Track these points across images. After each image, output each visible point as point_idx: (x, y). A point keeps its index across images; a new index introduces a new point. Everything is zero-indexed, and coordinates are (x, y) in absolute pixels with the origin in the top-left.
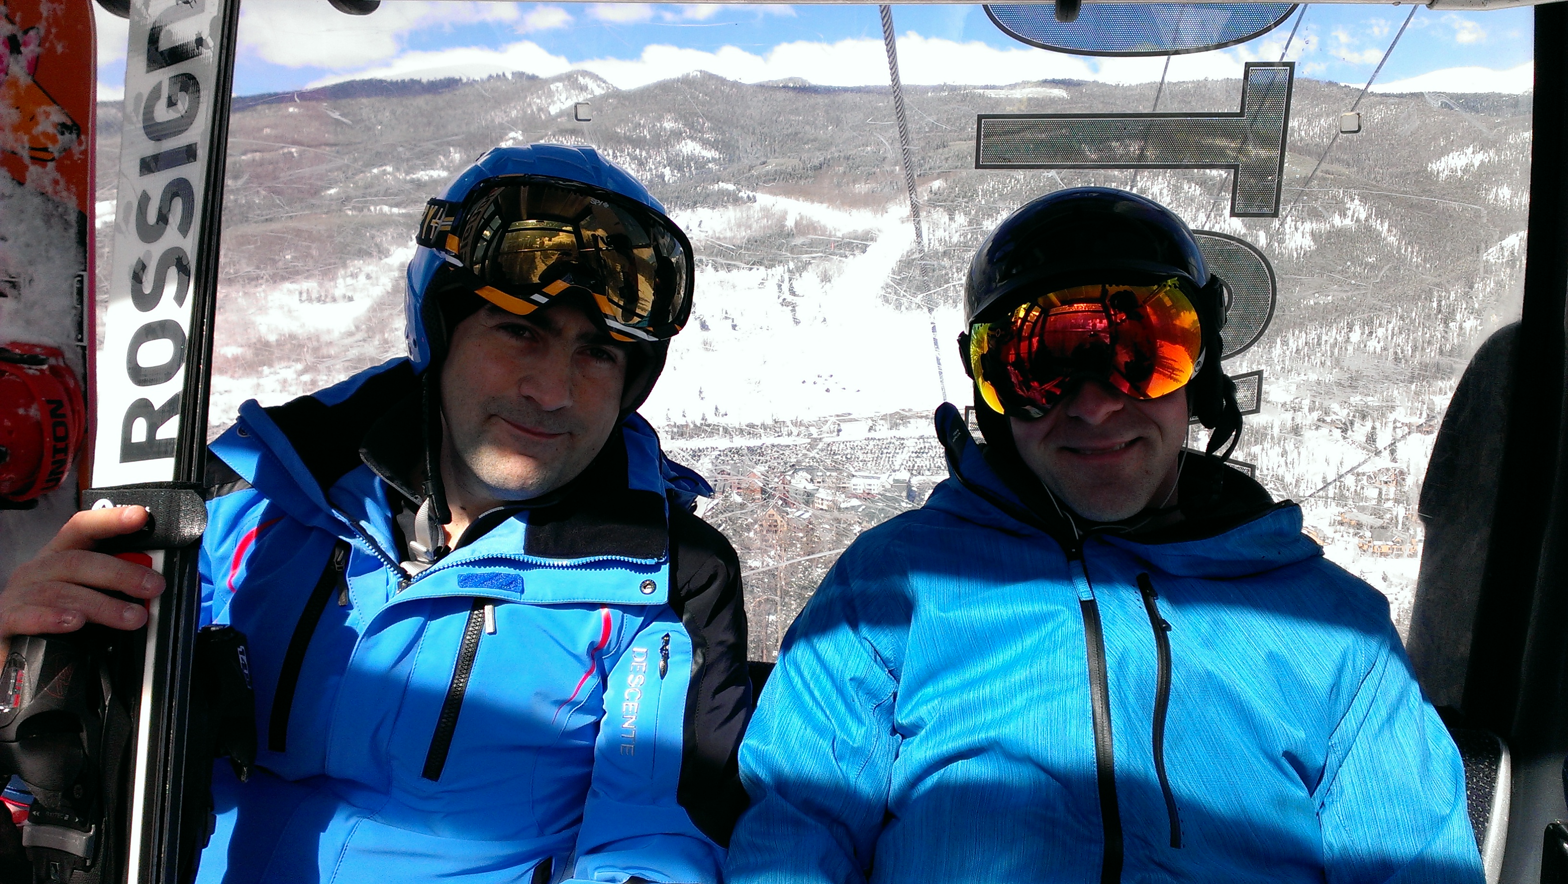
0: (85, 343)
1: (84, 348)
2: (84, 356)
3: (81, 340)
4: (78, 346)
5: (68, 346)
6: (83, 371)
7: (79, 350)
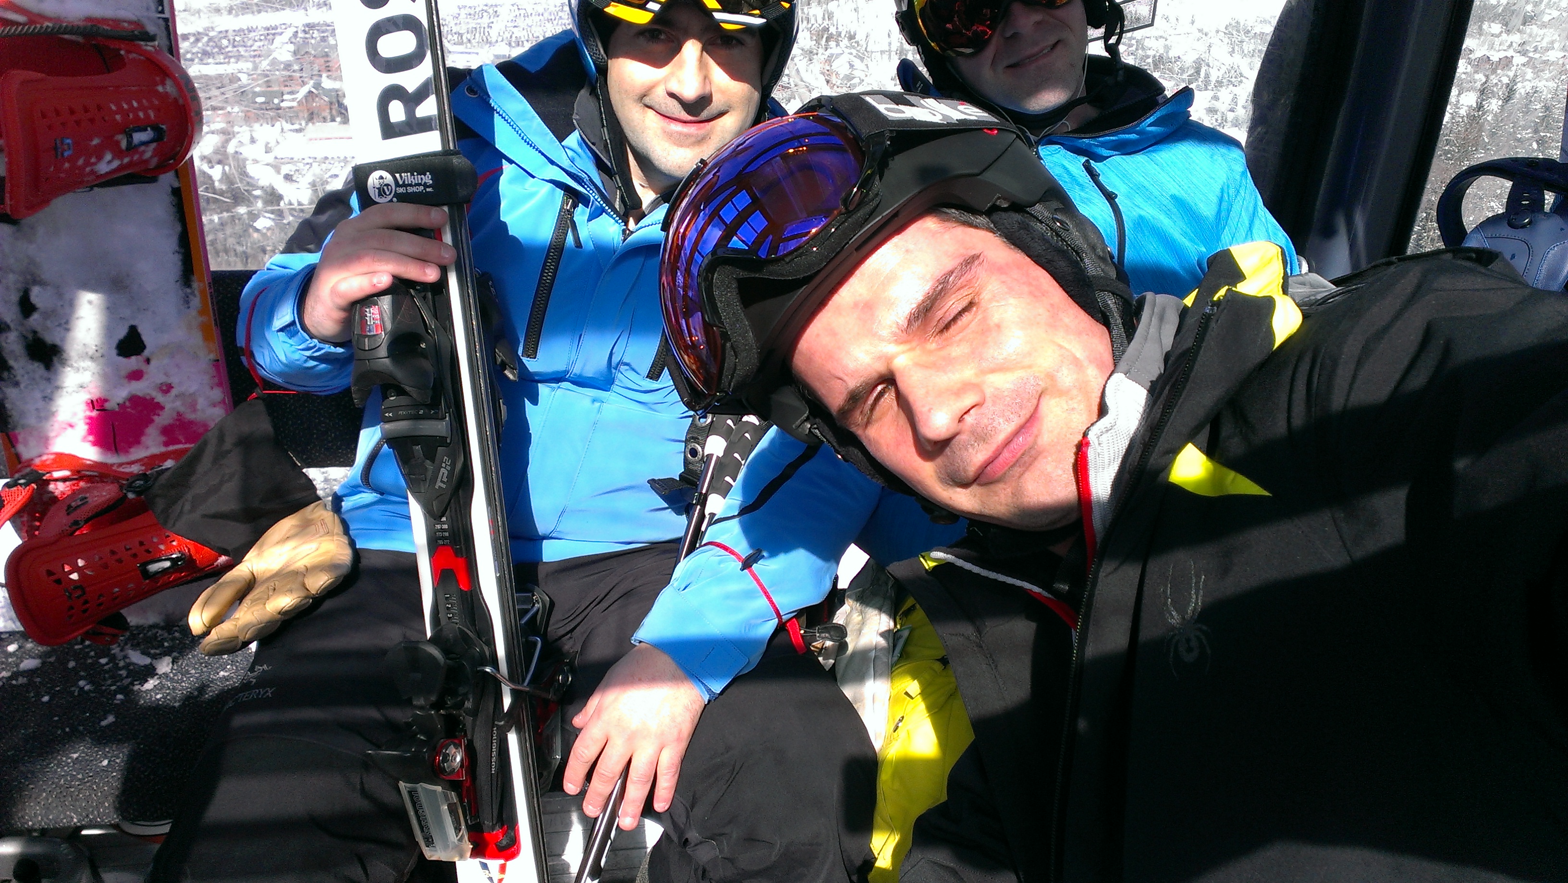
0: (167, 15)
1: (166, 20)
2: (167, 28)
3: (162, 12)
4: (159, 18)
5: (149, 18)
6: (168, 43)
7: (161, 22)
